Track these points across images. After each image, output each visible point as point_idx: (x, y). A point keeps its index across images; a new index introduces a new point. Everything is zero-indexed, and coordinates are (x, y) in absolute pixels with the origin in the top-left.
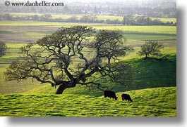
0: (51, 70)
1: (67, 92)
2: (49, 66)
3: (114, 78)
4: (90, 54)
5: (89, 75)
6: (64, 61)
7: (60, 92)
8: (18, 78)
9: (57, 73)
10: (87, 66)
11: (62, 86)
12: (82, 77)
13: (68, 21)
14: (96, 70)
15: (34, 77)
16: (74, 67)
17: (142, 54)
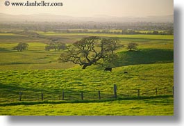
0: (80, 58)
1: (88, 68)
2: (79, 56)
3: (110, 61)
4: (98, 50)
5: (98, 60)
6: (86, 53)
7: (84, 68)
8: (64, 62)
9: (83, 59)
10: (97, 56)
11: (85, 65)
12: (95, 61)
14: (101, 57)
15: (72, 61)
16: (91, 56)
17: (128, 49)
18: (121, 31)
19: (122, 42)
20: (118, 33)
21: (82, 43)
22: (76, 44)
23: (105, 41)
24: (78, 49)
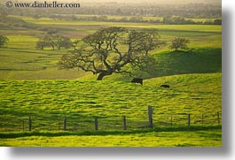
0: (93, 62)
2: (91, 58)
3: (142, 68)
5: (122, 65)
8: (67, 68)
9: (98, 64)
10: (121, 59)
12: (117, 67)
13: (120, 21)
14: (128, 61)
15: (80, 66)
16: (111, 59)
17: (172, 48)
18: (161, 19)
19: (163, 37)
20: (157, 22)
21: (98, 38)
22: (88, 39)
23: (135, 35)
24: (90, 48)
